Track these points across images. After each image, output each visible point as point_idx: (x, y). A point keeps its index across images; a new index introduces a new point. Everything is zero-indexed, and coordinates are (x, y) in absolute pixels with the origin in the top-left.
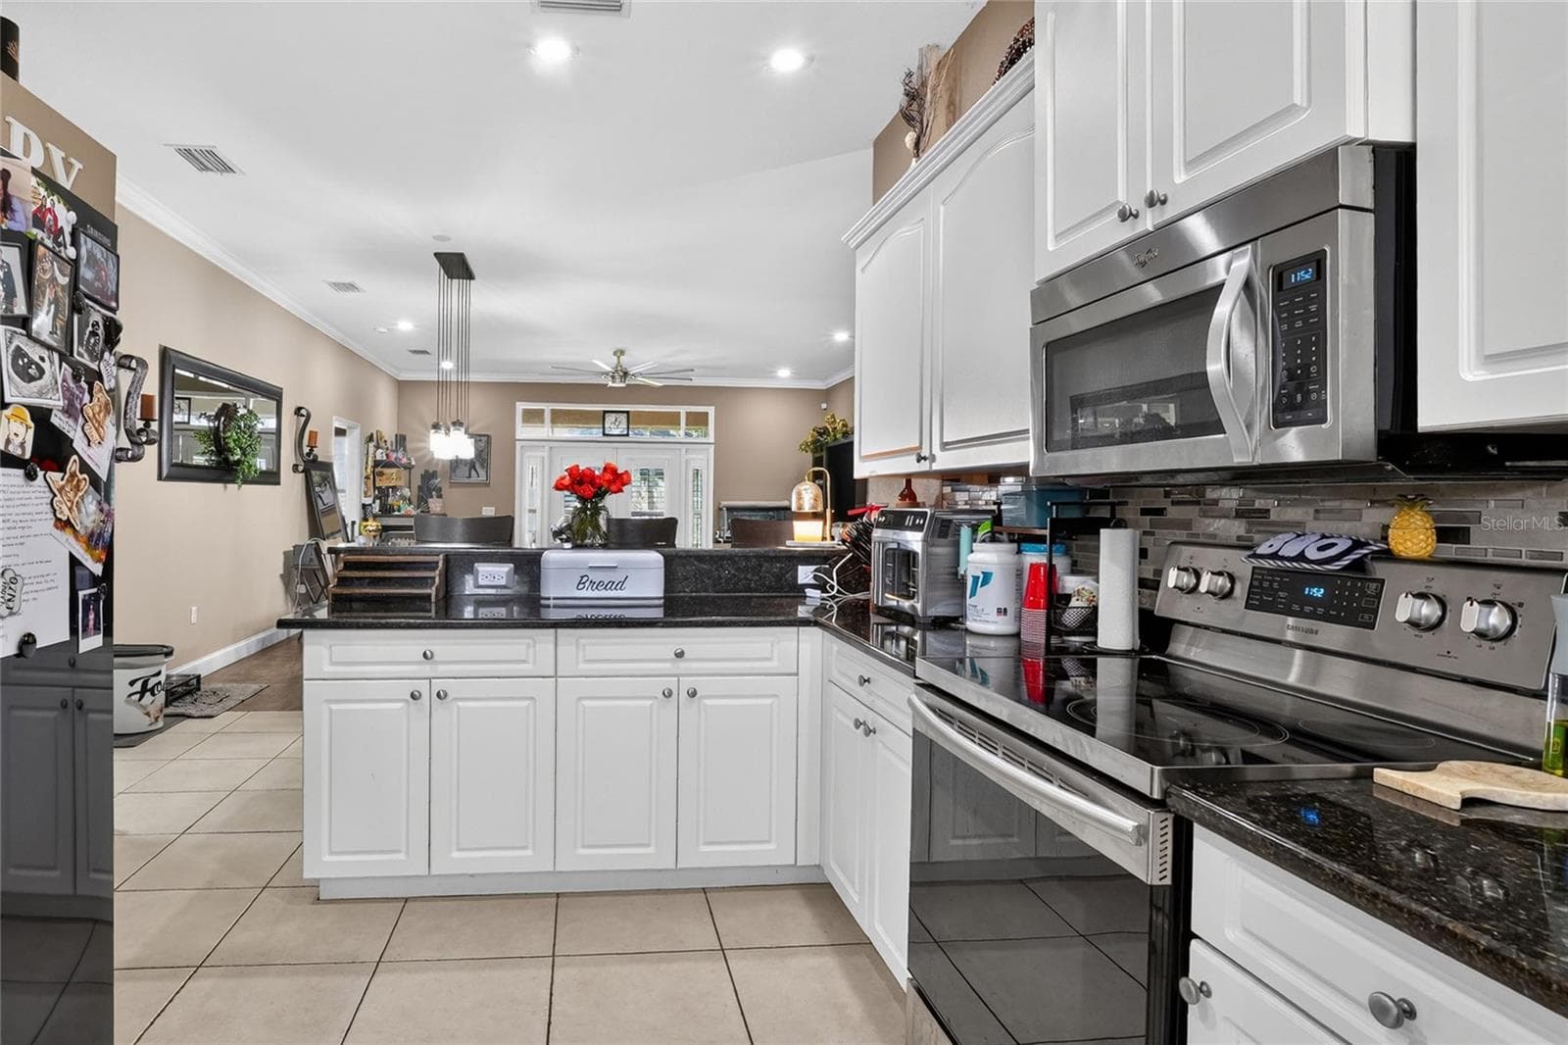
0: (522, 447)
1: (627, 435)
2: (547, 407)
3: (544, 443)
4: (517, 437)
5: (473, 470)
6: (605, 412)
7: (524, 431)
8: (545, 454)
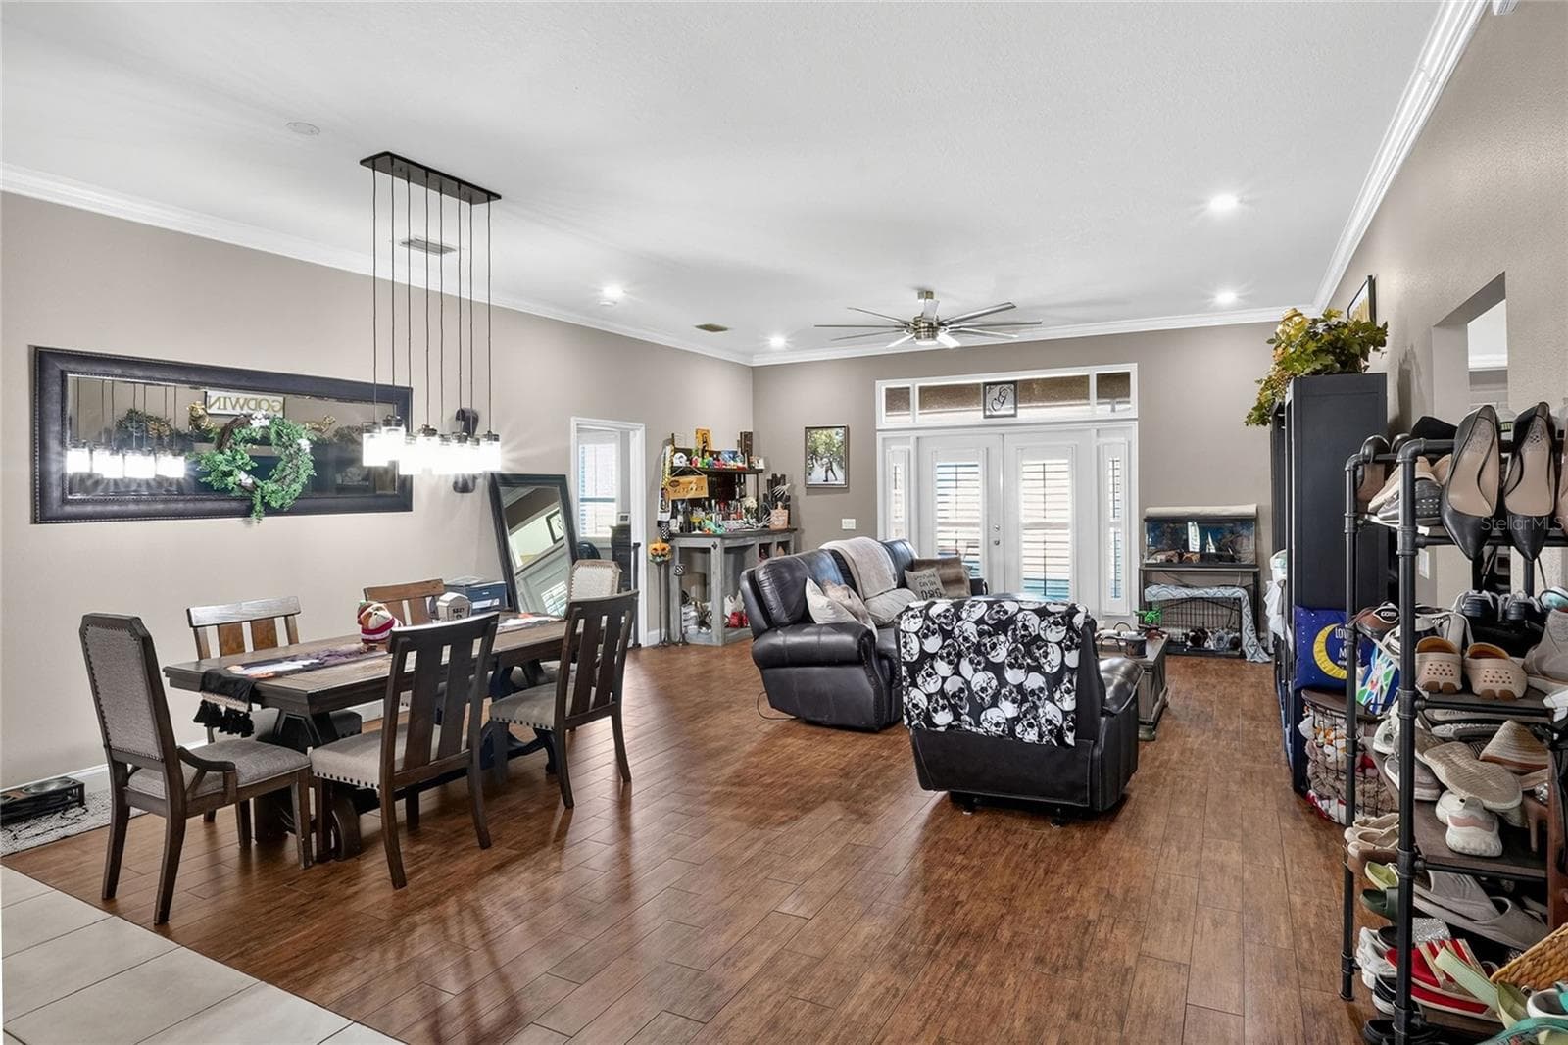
0: (884, 439)
1: (1014, 415)
2: (915, 385)
3: (907, 434)
4: (877, 428)
5: (830, 471)
6: (986, 384)
7: (885, 420)
8: (912, 447)
